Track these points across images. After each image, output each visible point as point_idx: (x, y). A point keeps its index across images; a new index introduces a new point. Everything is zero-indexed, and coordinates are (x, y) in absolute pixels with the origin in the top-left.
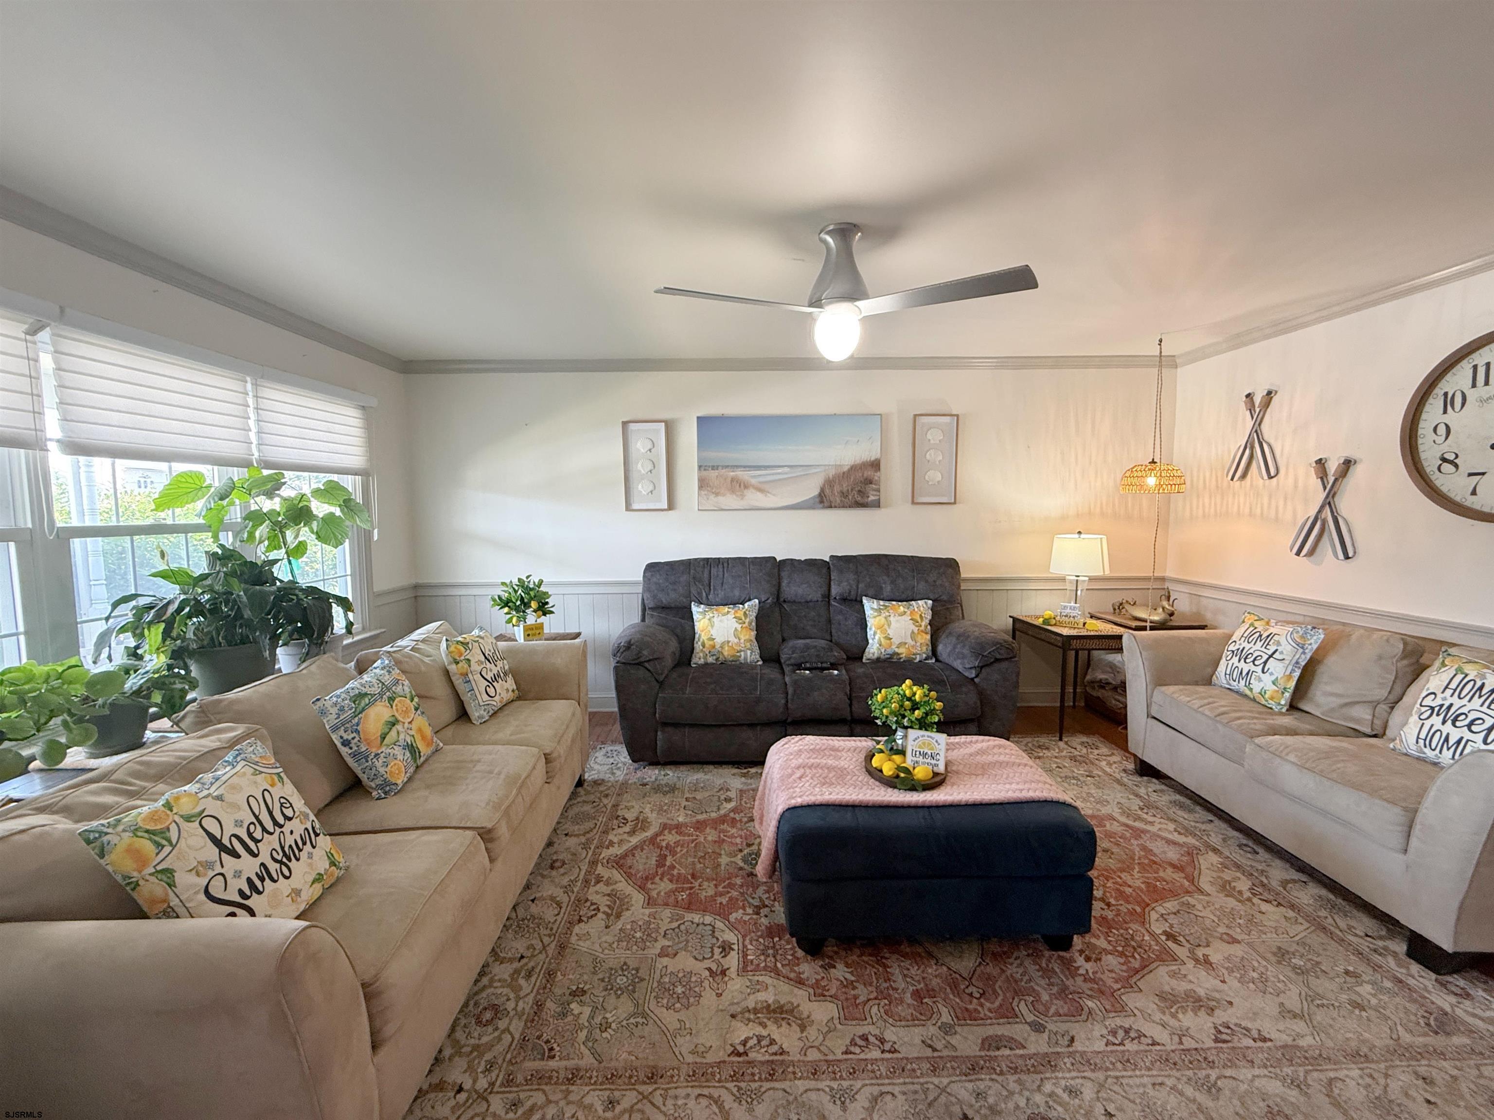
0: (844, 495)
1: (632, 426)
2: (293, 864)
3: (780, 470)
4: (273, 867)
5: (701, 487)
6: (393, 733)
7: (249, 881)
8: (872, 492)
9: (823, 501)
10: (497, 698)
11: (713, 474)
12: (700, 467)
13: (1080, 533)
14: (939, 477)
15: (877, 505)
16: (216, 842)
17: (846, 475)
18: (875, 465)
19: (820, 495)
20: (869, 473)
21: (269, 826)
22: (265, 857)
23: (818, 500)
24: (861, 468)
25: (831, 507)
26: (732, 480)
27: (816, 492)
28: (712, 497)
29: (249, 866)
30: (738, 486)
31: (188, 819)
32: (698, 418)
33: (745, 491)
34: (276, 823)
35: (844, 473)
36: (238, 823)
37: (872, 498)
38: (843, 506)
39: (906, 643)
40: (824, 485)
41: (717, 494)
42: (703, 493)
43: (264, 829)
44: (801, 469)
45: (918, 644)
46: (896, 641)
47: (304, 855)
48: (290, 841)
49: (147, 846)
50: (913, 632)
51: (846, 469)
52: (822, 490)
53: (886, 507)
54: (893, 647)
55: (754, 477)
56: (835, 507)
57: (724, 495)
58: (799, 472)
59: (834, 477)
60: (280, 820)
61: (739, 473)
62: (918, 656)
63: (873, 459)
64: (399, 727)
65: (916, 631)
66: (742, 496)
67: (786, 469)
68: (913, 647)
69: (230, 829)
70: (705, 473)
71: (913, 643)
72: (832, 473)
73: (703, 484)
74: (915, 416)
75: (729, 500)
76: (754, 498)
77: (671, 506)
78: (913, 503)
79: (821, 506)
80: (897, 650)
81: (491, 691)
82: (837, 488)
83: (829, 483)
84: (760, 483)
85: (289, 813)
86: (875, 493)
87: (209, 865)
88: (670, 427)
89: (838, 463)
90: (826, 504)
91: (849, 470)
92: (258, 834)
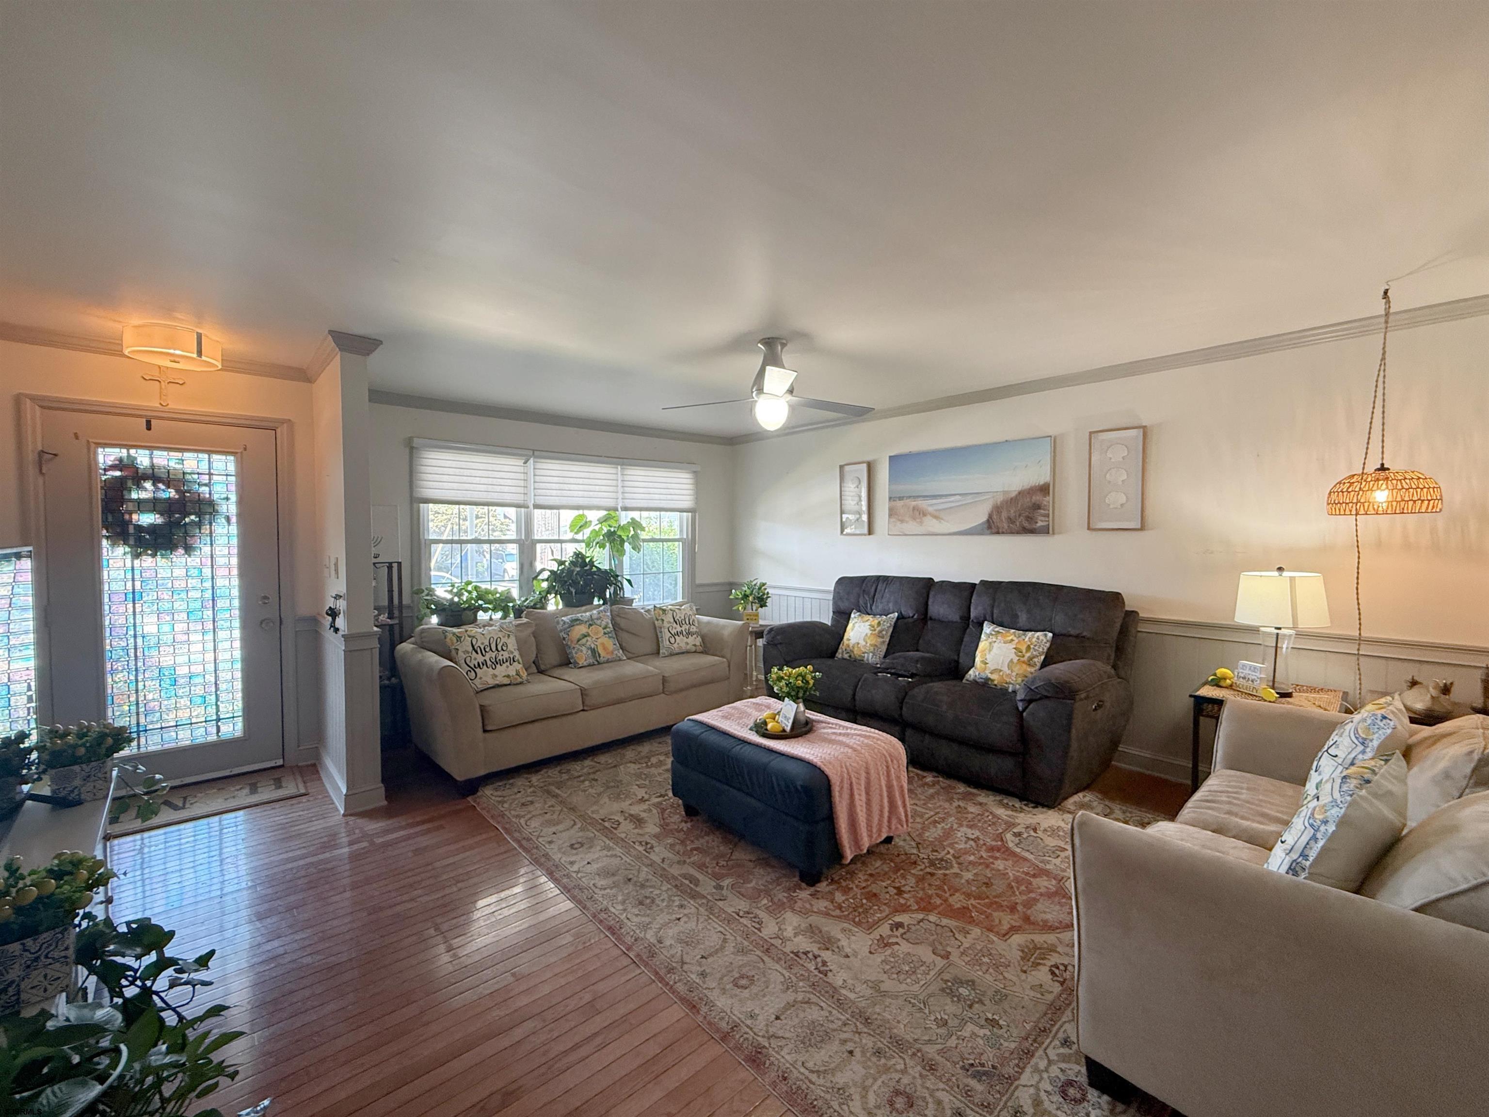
0: (1011, 520)
1: (847, 468)
2: (498, 666)
3: (952, 499)
4: (489, 663)
5: (890, 515)
6: (584, 640)
7: (478, 664)
8: (1040, 518)
9: (991, 527)
10: (676, 645)
11: (899, 504)
12: (890, 498)
13: (1280, 569)
14: (1122, 499)
15: (1045, 531)
16: (473, 646)
17: (1013, 501)
18: (1044, 489)
19: (988, 520)
20: (1037, 498)
21: (494, 649)
22: (487, 658)
23: (986, 526)
24: (1029, 493)
25: (998, 533)
26: (914, 508)
27: (984, 518)
28: (898, 523)
29: (480, 659)
30: (919, 514)
31: (469, 636)
32: (890, 457)
33: (924, 519)
34: (497, 649)
35: (1012, 499)
36: (483, 644)
37: (1040, 524)
38: (1012, 532)
39: (1001, 671)
40: (992, 512)
41: (902, 521)
42: (892, 520)
43: (491, 649)
44: (970, 497)
45: (1014, 674)
46: (991, 666)
47: (504, 665)
48: (500, 658)
49: (455, 639)
50: (1011, 661)
51: (1013, 495)
52: (990, 516)
53: (1060, 533)
54: (987, 672)
55: (932, 505)
56: (1003, 533)
57: (907, 522)
58: (969, 499)
59: (1002, 503)
60: (500, 649)
61: (921, 503)
62: (1011, 686)
63: (1042, 483)
64: (588, 638)
65: (1015, 661)
66: (921, 523)
67: (958, 497)
68: (1008, 675)
69: (479, 644)
70: (893, 503)
71: (1009, 672)
72: (1000, 498)
73: (892, 513)
74: (1091, 433)
75: (911, 526)
76: (932, 525)
77: (870, 532)
78: (1089, 528)
79: (989, 532)
80: (990, 676)
81: (672, 640)
82: (1004, 515)
83: (997, 509)
84: (936, 510)
85: (505, 648)
86: (1043, 518)
87: (468, 652)
88: (871, 468)
89: (1006, 489)
90: (994, 530)
91: (1016, 496)
92: (488, 650)
